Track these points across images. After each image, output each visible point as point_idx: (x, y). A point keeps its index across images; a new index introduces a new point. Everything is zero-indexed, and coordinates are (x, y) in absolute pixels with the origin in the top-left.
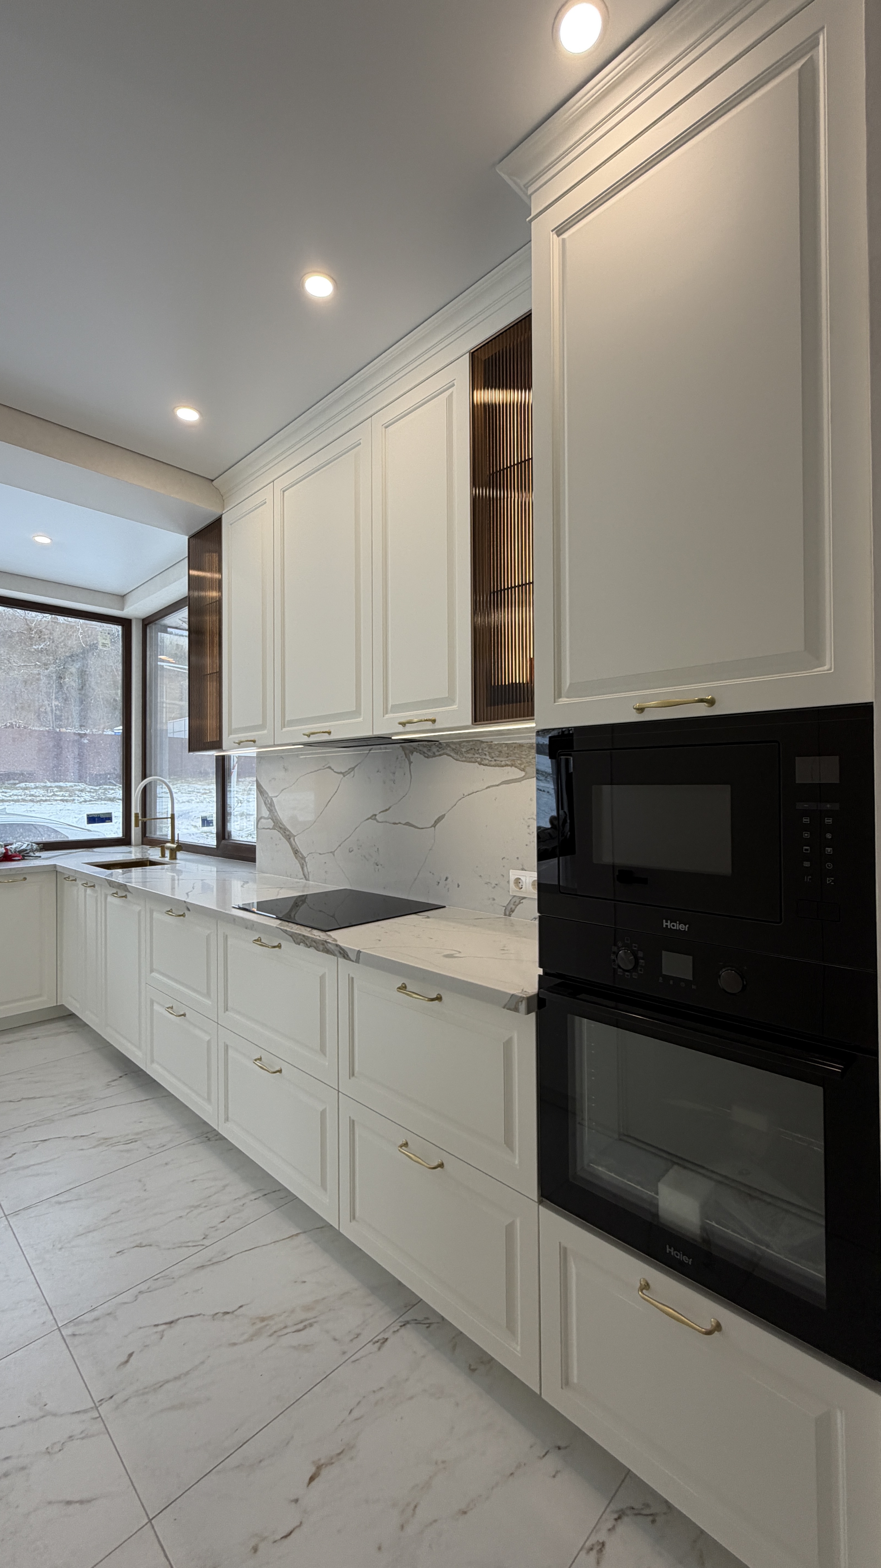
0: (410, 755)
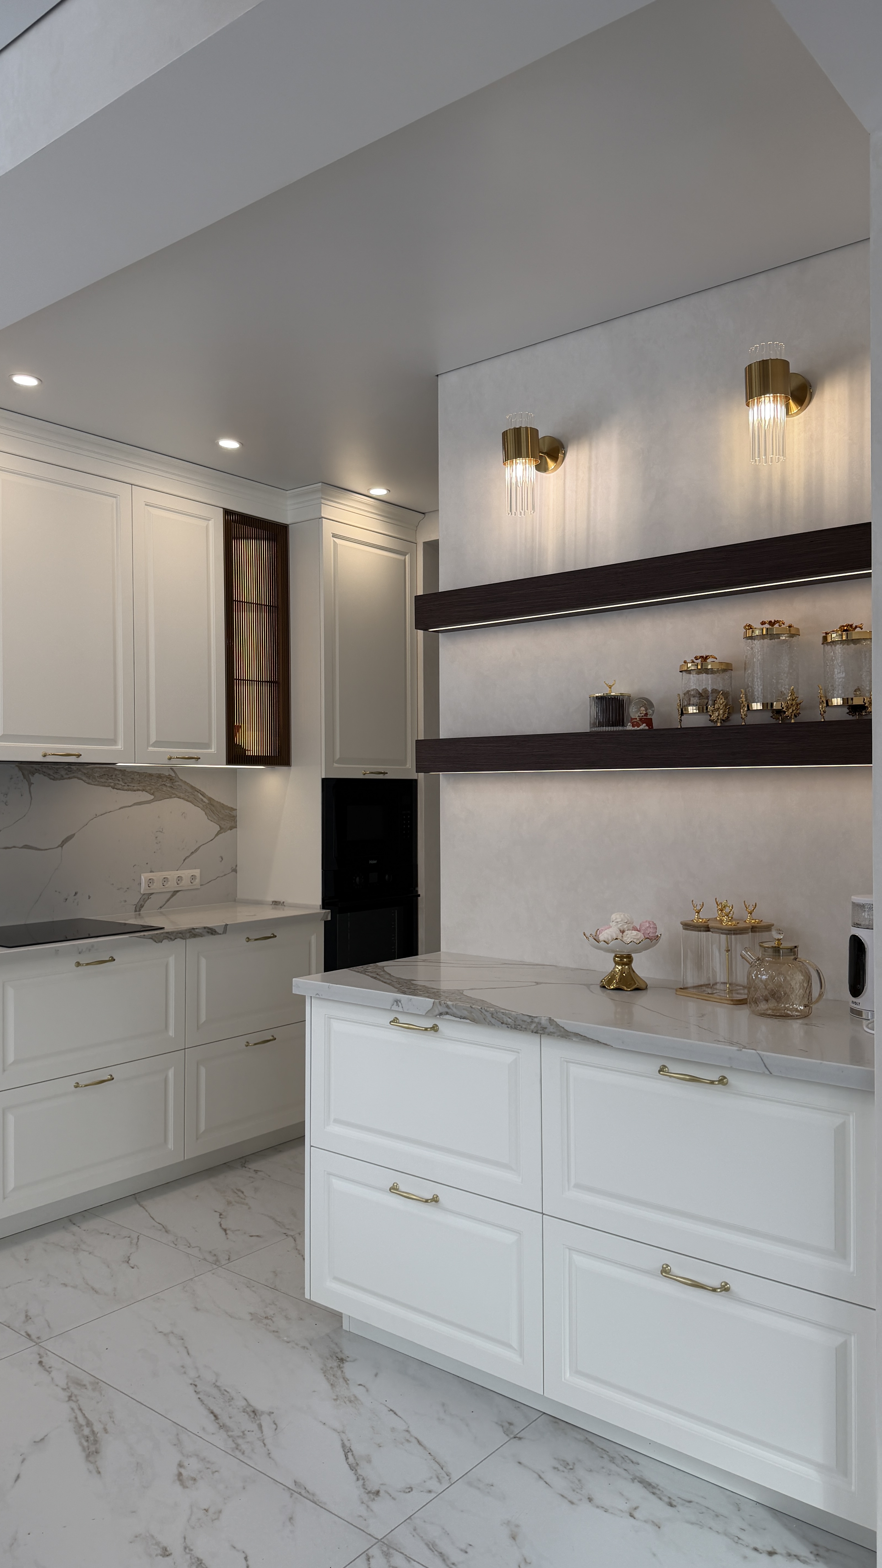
0: (31, 777)
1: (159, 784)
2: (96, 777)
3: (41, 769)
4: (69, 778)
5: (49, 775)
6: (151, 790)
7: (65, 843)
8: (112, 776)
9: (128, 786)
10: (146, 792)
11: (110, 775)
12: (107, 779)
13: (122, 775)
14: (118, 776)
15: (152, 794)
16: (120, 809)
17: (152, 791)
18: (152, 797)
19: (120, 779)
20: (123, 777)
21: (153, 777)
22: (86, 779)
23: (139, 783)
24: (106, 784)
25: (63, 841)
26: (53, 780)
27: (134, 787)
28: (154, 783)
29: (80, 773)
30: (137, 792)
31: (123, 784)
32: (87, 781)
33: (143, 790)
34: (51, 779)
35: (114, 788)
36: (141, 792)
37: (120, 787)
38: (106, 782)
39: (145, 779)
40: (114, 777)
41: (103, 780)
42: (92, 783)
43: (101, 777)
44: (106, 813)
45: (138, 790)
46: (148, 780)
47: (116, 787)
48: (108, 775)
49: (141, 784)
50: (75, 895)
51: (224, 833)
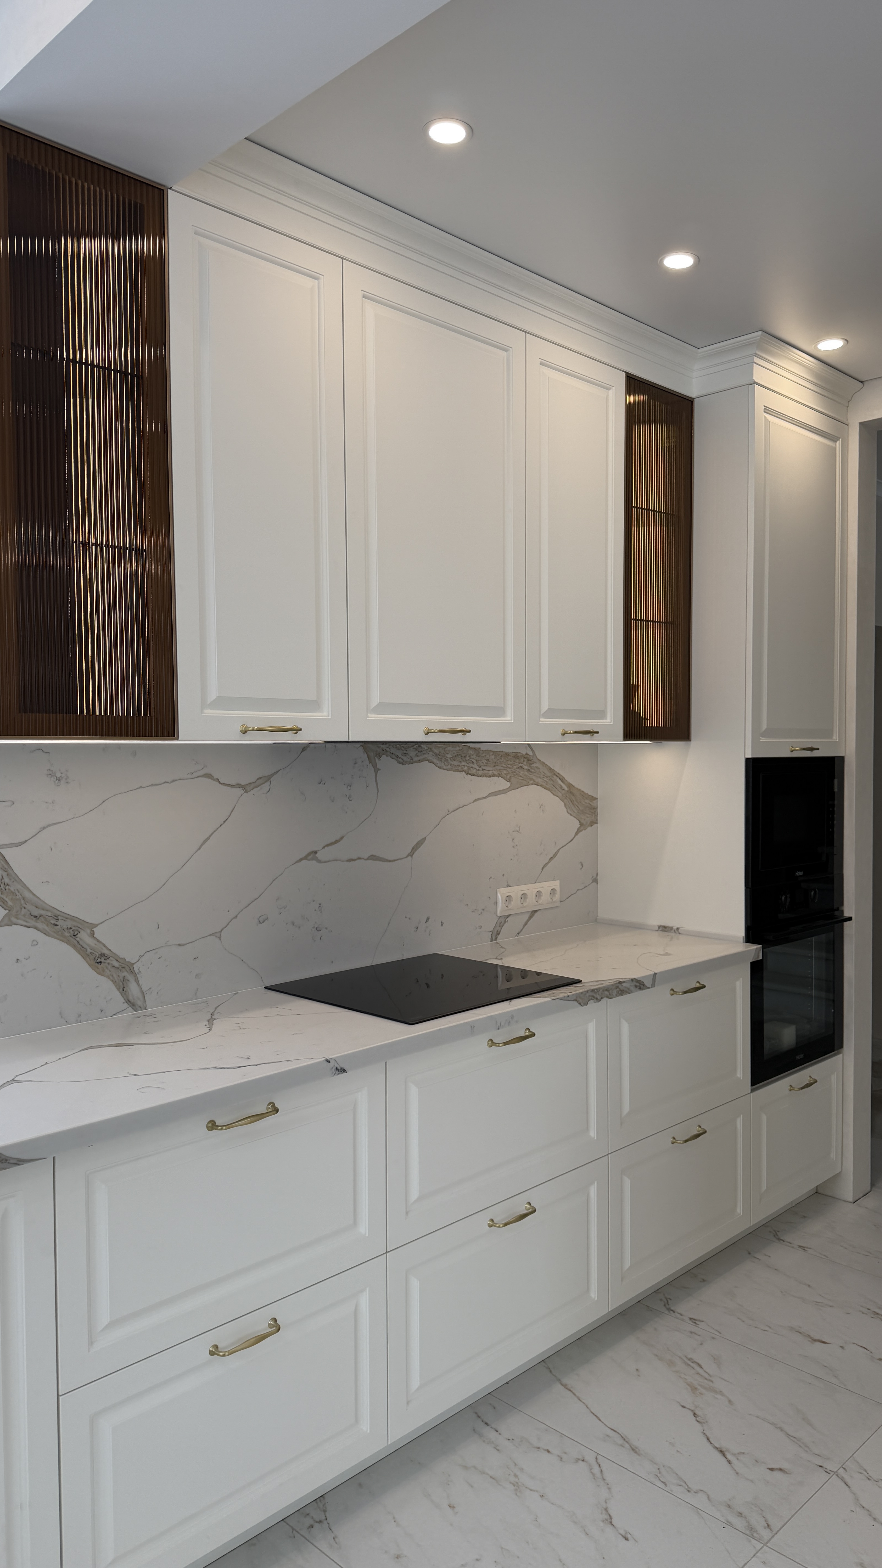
0: (377, 761)
1: (515, 767)
2: (449, 759)
3: (388, 749)
4: (420, 761)
5: (397, 757)
6: (507, 774)
7: (415, 851)
8: (465, 757)
9: (483, 770)
10: (502, 777)
11: (463, 755)
12: (460, 762)
13: (476, 756)
14: (472, 757)
15: (509, 781)
16: (474, 801)
17: (508, 777)
18: (508, 784)
19: (474, 761)
20: (477, 758)
21: (509, 757)
22: (438, 762)
23: (495, 766)
24: (460, 768)
25: (413, 849)
26: (402, 764)
27: (489, 771)
28: (511, 765)
29: (431, 753)
30: (492, 778)
31: (478, 768)
32: (439, 765)
33: (499, 776)
34: (399, 763)
35: (467, 774)
36: (496, 777)
37: (473, 771)
38: (459, 766)
39: (501, 761)
40: (467, 758)
41: (456, 763)
42: (445, 767)
43: (453, 759)
44: (460, 808)
45: (494, 775)
46: (504, 761)
47: (470, 772)
48: (461, 756)
49: (497, 767)
50: (427, 922)
51: (583, 831)
